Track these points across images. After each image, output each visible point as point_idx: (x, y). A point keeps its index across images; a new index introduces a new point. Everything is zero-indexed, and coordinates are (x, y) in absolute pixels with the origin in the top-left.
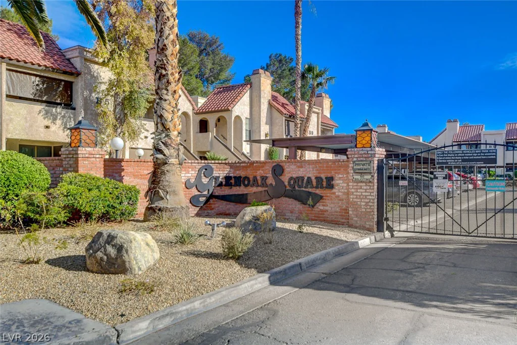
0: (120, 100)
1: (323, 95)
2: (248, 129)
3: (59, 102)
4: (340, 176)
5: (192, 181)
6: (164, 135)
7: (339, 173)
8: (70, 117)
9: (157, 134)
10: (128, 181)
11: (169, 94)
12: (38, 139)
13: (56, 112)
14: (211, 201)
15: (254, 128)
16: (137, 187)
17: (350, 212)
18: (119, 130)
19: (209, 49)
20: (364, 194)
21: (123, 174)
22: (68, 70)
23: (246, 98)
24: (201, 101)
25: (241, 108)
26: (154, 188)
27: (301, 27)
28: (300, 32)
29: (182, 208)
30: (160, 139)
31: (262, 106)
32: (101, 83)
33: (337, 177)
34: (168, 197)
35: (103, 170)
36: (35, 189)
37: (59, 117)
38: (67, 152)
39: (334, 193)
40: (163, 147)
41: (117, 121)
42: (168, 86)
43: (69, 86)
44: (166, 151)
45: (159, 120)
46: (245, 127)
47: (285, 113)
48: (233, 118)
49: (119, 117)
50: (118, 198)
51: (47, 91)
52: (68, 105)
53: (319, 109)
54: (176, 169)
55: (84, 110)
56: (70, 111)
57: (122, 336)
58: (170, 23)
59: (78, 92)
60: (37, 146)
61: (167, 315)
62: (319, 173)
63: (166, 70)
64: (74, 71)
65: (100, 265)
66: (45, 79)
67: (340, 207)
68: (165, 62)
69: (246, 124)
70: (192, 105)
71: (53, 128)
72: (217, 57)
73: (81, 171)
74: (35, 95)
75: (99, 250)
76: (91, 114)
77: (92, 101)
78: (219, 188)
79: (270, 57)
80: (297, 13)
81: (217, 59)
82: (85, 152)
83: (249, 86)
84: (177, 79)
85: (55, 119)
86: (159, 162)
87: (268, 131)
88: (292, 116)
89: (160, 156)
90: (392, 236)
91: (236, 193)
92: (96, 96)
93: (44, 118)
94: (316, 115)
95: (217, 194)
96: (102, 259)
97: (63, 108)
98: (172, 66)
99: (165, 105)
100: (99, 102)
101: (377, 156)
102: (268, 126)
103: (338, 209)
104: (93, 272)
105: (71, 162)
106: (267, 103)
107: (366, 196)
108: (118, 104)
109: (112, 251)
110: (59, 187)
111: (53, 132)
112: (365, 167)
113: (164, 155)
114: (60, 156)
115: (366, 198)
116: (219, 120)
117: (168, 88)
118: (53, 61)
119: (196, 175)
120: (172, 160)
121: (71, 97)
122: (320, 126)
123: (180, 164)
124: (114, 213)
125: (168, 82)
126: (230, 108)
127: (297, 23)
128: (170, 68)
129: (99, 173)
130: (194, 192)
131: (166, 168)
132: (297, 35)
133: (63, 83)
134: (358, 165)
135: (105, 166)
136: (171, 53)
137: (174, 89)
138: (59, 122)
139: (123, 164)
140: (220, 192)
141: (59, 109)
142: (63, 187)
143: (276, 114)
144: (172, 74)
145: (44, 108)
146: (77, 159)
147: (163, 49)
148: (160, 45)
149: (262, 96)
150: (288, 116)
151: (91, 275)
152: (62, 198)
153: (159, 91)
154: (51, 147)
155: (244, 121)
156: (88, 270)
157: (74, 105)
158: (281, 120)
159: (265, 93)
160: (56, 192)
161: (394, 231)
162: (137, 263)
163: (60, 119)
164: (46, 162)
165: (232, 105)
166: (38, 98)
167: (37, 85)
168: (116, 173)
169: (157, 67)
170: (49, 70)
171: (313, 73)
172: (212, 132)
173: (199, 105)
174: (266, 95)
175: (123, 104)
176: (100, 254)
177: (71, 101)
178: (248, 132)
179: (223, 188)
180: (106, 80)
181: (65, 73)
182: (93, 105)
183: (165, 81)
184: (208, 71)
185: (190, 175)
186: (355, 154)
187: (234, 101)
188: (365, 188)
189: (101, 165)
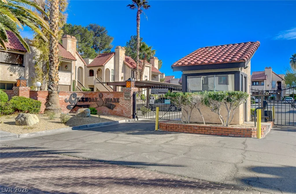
0: (45, 63)
1: (154, 57)
2: (113, 75)
3: (17, 64)
4: (121, 98)
5: (68, 99)
6: (52, 82)
7: (121, 97)
8: (22, 71)
9: (49, 82)
10: (39, 99)
11: (54, 67)
12: (7, 81)
13: (16, 68)
14: (76, 107)
15: (116, 74)
16: (41, 101)
17: (124, 111)
18: (45, 77)
19: (100, 33)
20: (128, 104)
21: (37, 96)
22: (21, 49)
23: (112, 60)
24: (90, 61)
25: (110, 65)
26: (48, 102)
27: (139, 26)
28: (139, 28)
29: (58, 109)
30: (50, 84)
31: (120, 64)
32: (37, 55)
33: (120, 98)
34: (53, 105)
35: (29, 95)
36: (2, 102)
37: (17, 71)
38: (15, 88)
39: (119, 104)
40: (51, 87)
41: (43, 72)
42: (53, 65)
43: (22, 57)
44: (52, 88)
45: (50, 77)
46: (111, 74)
47: (131, 67)
48: (105, 70)
49: (45, 71)
50: (32, 105)
51: (11, 59)
52: (22, 65)
53: (150, 65)
54: (57, 95)
55: (29, 67)
56: (22, 68)
57: (20, 136)
58: (55, 42)
59: (26, 59)
60: (7, 83)
61: (34, 133)
62: (115, 97)
63: (53, 59)
64: (24, 50)
65: (19, 123)
66: (11, 54)
67: (121, 109)
68: (52, 56)
69: (112, 72)
70: (84, 63)
71: (14, 75)
72: (104, 37)
73: (20, 95)
74: (6, 61)
75: (19, 119)
76: (32, 69)
77: (32, 63)
78: (79, 102)
79: (131, 37)
80: (137, 19)
81: (104, 38)
82: (22, 89)
83: (114, 54)
84: (57, 62)
85: (15, 72)
86: (50, 92)
87: (123, 76)
88: (135, 68)
89: (50, 90)
90: (138, 120)
91: (86, 104)
92: (35, 61)
93: (10, 71)
94: (149, 68)
95: (78, 105)
96: (20, 121)
97: (19, 66)
98: (55, 57)
99: (52, 71)
100: (36, 64)
101: (132, 90)
102: (123, 73)
103: (120, 110)
104: (17, 125)
105: (17, 92)
106: (123, 63)
107: (128, 105)
108: (44, 65)
109: (23, 119)
110: (10, 101)
111: (14, 77)
112: (128, 95)
113: (52, 90)
114: (13, 90)
115: (128, 106)
116: (99, 70)
117: (54, 65)
118: (15, 46)
119: (69, 97)
120: (55, 91)
121: (22, 62)
122: (151, 73)
123: (58, 93)
124: (31, 110)
125: (54, 63)
126: (103, 65)
127: (138, 24)
128: (54, 58)
129: (27, 96)
130: (69, 104)
131: (52, 94)
132: (137, 30)
133: (19, 55)
134: (126, 94)
135: (30, 93)
136: (55, 52)
137: (56, 66)
138: (17, 73)
139: (38, 93)
140: (79, 104)
141: (17, 67)
142: (12, 101)
143: (127, 67)
144: (55, 60)
145: (10, 67)
146: (19, 91)
147: (52, 51)
148: (51, 49)
149: (120, 59)
150: (133, 69)
151: (17, 126)
152: (11, 105)
153: (50, 66)
154: (13, 84)
155: (111, 71)
156: (16, 125)
157: (24, 65)
158: (129, 71)
159: (121, 58)
160: (9, 103)
161: (138, 118)
162: (30, 122)
163: (17, 72)
164: (7, 92)
165: (104, 64)
166: (7, 62)
167: (8, 57)
168: (35, 96)
169: (50, 58)
170: (13, 50)
171: (145, 48)
172: (95, 76)
173: (90, 63)
174: (122, 59)
175: (46, 65)
176: (19, 120)
177: (23, 63)
178: (113, 76)
179: (81, 102)
180: (39, 54)
181: (20, 51)
182: (33, 65)
183: (52, 63)
184: (99, 44)
185: (67, 97)
186: (125, 90)
187: (106, 61)
188: (128, 102)
189: (28, 93)
